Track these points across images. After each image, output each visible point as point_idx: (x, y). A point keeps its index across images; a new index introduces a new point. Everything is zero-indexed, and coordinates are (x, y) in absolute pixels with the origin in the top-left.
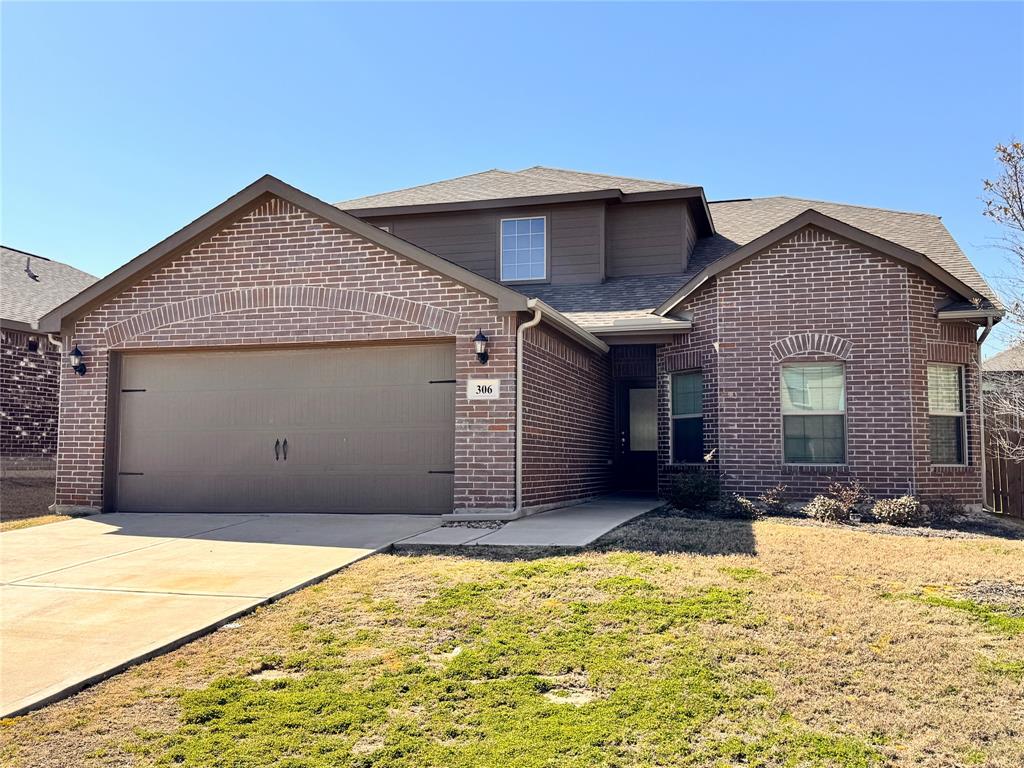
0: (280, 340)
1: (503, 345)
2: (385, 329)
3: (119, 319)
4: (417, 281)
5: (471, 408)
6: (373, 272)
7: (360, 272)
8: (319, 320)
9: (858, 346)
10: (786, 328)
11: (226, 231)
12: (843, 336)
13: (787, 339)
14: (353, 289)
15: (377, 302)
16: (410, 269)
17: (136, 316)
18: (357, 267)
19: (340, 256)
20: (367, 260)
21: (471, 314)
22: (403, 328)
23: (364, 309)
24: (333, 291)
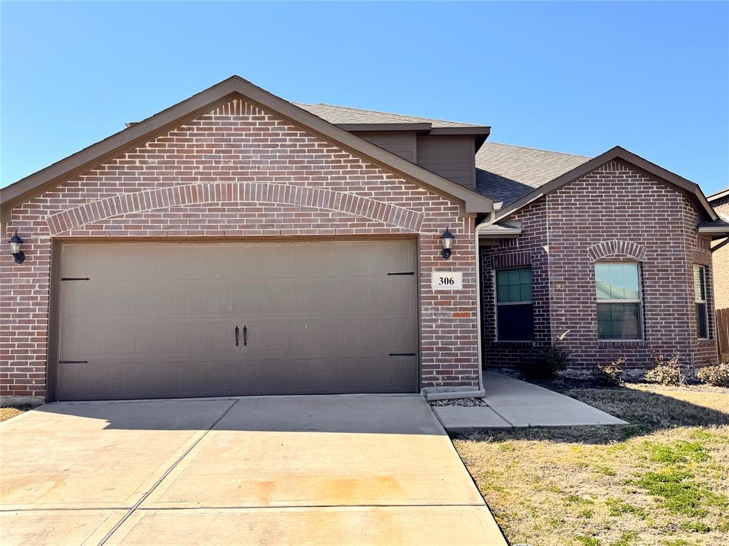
0: (246, 232)
1: (465, 242)
2: (351, 226)
3: (64, 207)
4: (382, 183)
5: (436, 298)
6: (339, 173)
7: (325, 173)
8: (285, 215)
9: (650, 251)
10: (599, 236)
11: (184, 126)
12: (640, 243)
13: (600, 244)
14: (319, 188)
15: (344, 200)
16: (375, 172)
17: (84, 204)
18: (322, 168)
19: (305, 157)
20: (332, 162)
21: (433, 215)
22: (369, 225)
23: (331, 207)
24: (300, 189)
